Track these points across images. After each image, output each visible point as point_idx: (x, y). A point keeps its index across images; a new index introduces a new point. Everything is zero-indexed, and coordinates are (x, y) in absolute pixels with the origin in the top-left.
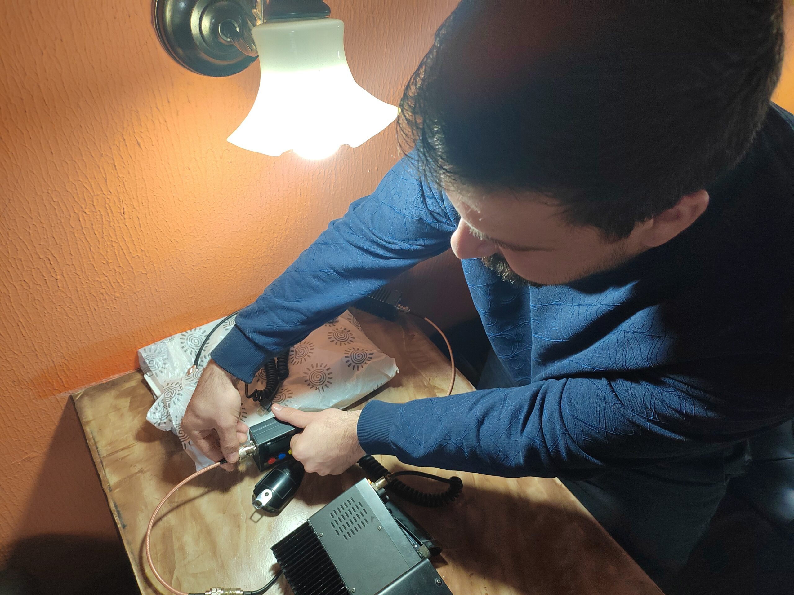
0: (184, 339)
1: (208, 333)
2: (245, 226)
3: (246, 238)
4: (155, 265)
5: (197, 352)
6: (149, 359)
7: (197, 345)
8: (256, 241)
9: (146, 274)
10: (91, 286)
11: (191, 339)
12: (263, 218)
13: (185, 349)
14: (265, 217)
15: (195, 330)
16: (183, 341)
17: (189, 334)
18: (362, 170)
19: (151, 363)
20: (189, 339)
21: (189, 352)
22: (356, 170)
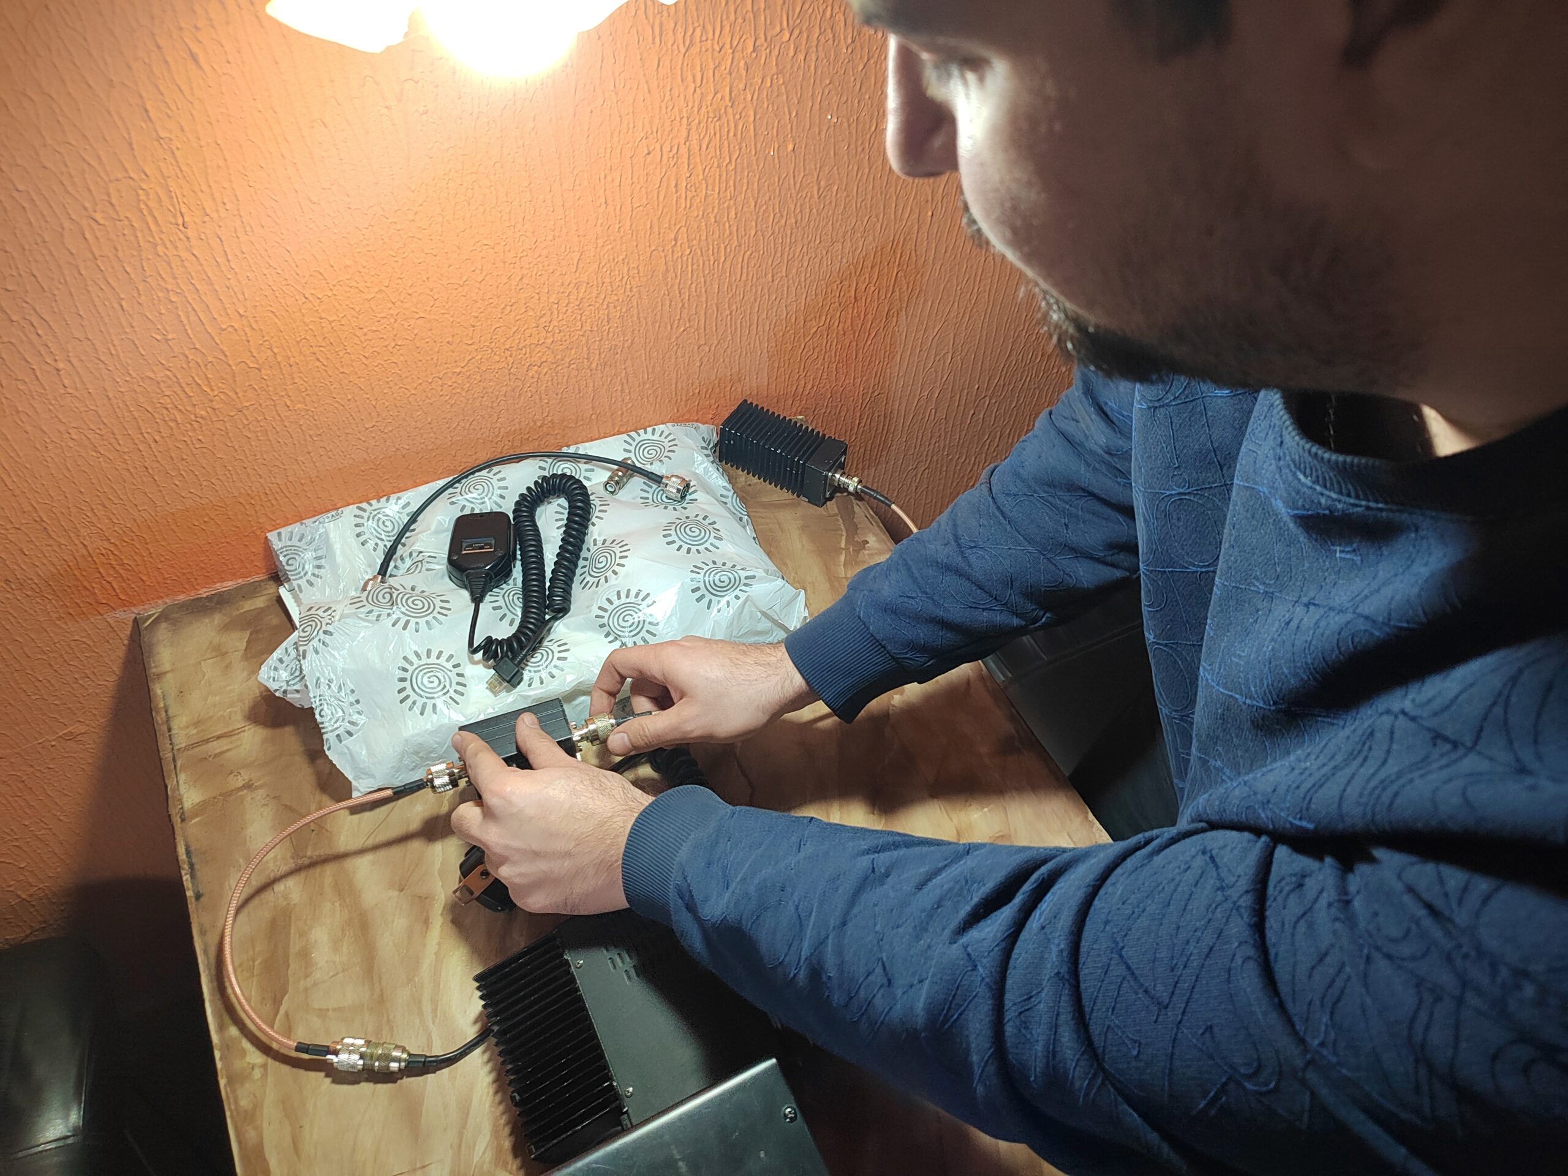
0: (362, 518)
1: (414, 507)
2: (478, 272)
3: (483, 300)
4: (276, 350)
5: (388, 547)
6: (288, 555)
7: (388, 532)
8: (509, 308)
9: (259, 370)
10: (138, 389)
11: (376, 518)
12: (519, 255)
13: (362, 538)
14: (525, 254)
15: (388, 500)
16: (359, 521)
17: (374, 507)
18: (756, 148)
19: (290, 562)
20: (373, 519)
21: (371, 544)
22: (740, 149)
